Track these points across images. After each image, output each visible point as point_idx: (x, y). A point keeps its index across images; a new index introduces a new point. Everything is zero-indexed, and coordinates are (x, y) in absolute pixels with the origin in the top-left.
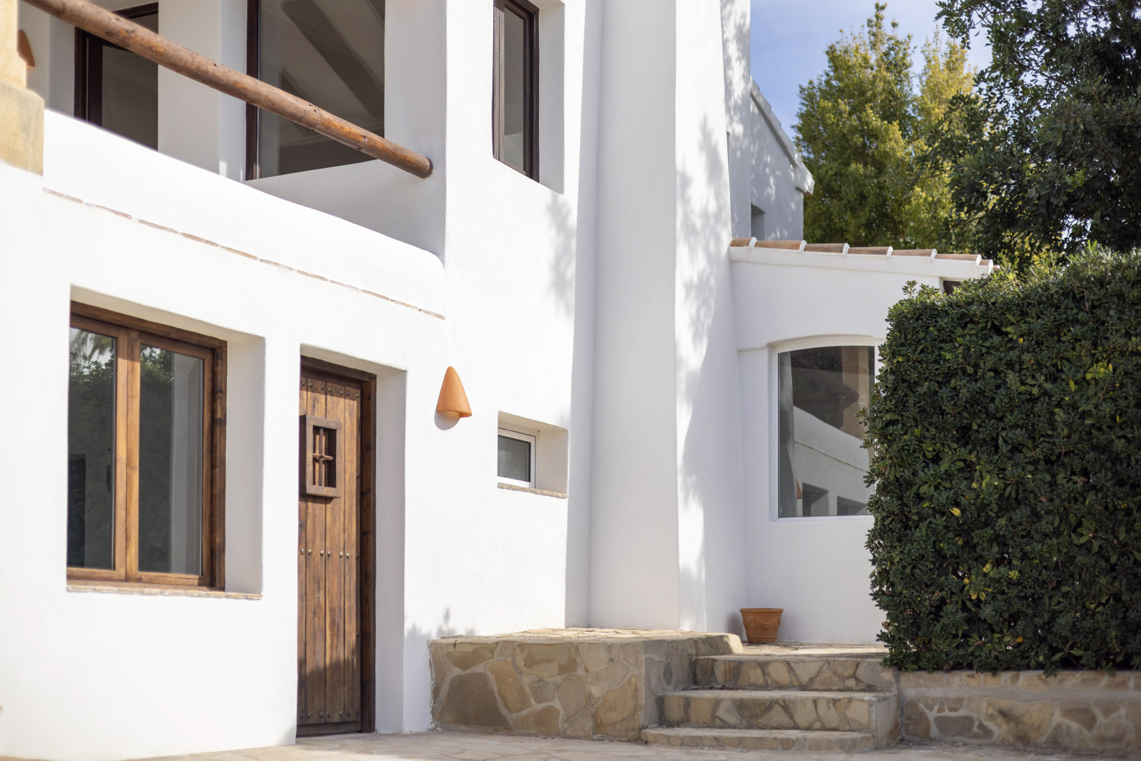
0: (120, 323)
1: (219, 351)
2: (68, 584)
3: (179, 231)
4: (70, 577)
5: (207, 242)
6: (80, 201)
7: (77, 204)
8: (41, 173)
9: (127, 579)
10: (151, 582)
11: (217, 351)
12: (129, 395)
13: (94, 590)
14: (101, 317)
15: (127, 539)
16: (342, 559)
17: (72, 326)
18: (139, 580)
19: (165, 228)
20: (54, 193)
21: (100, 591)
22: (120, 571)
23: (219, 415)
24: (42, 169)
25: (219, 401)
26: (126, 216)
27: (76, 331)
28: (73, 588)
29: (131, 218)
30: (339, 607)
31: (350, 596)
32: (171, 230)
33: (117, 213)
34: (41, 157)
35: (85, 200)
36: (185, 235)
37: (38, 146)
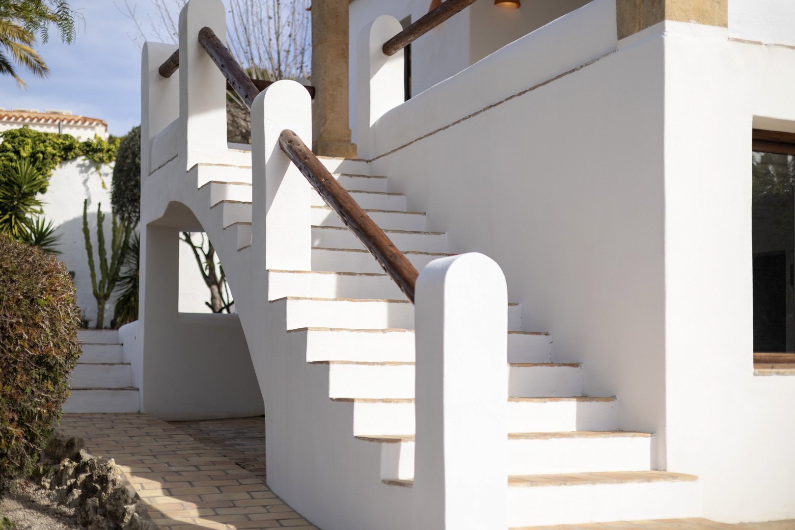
2: (755, 368)
4: (756, 361)
6: (760, 43)
7: (758, 46)
8: (726, 26)
13: (778, 373)
17: (754, 150)
20: (737, 40)
21: (783, 374)
24: (727, 22)
27: (759, 156)
28: (759, 372)
34: (726, 12)
35: (764, 41)
37: (723, 3)
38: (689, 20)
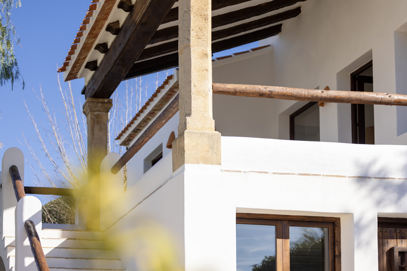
0: (276, 219)
1: (336, 223)
3: (296, 173)
5: (314, 175)
6: (240, 172)
8: (220, 164)
11: (335, 223)
12: (284, 250)
14: (264, 218)
19: (288, 174)
20: (227, 171)
23: (337, 253)
24: (221, 162)
25: (336, 247)
26: (266, 173)
29: (268, 173)
32: (291, 174)
33: (260, 172)
34: (220, 157)
35: (242, 171)
36: (300, 174)
37: (218, 153)
38: (198, 163)
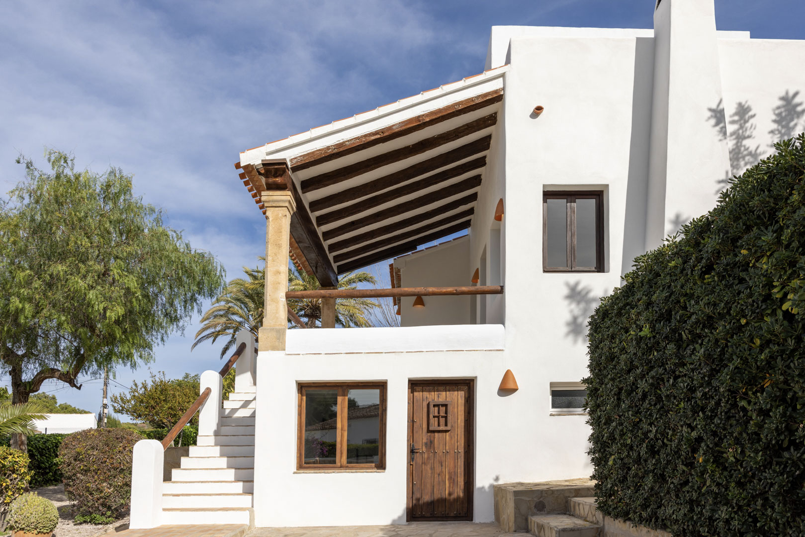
0: (338, 385)
5: (357, 353)
6: (299, 354)
8: (284, 350)
9: (341, 467)
10: (352, 468)
11: (384, 386)
14: (328, 385)
15: (341, 454)
16: (456, 454)
18: (347, 467)
20: (289, 354)
22: (338, 464)
24: (285, 348)
26: (319, 354)
29: (322, 354)
30: (455, 472)
31: (461, 467)
33: (315, 354)
36: (347, 353)
37: (284, 343)
38: (268, 350)
